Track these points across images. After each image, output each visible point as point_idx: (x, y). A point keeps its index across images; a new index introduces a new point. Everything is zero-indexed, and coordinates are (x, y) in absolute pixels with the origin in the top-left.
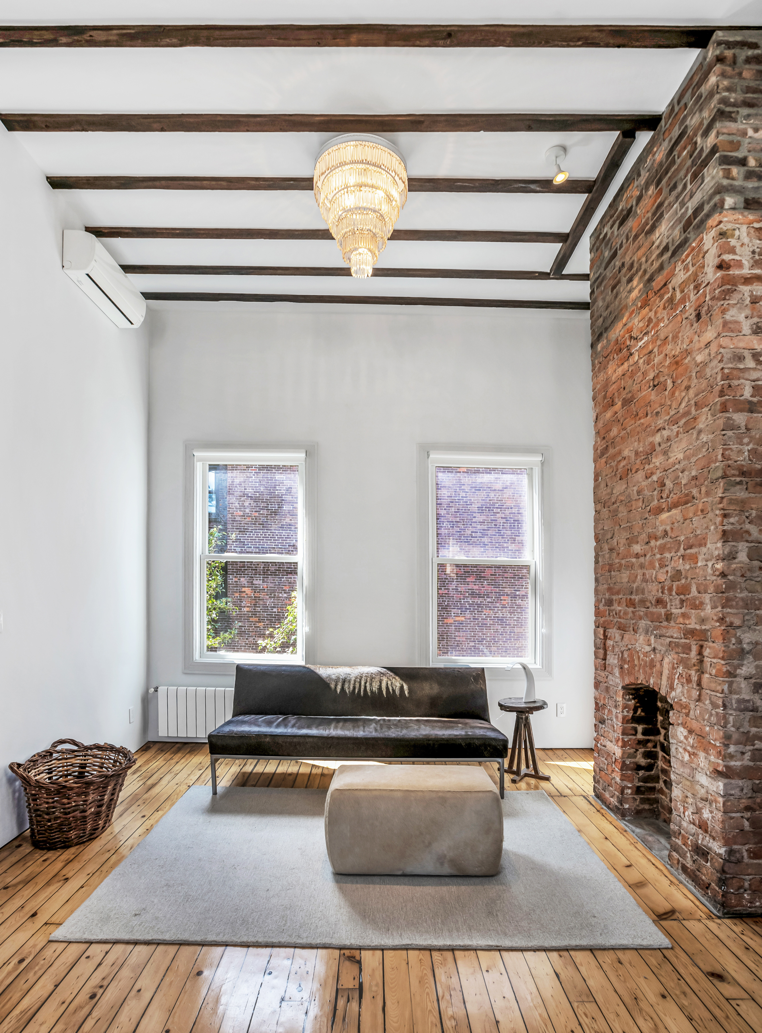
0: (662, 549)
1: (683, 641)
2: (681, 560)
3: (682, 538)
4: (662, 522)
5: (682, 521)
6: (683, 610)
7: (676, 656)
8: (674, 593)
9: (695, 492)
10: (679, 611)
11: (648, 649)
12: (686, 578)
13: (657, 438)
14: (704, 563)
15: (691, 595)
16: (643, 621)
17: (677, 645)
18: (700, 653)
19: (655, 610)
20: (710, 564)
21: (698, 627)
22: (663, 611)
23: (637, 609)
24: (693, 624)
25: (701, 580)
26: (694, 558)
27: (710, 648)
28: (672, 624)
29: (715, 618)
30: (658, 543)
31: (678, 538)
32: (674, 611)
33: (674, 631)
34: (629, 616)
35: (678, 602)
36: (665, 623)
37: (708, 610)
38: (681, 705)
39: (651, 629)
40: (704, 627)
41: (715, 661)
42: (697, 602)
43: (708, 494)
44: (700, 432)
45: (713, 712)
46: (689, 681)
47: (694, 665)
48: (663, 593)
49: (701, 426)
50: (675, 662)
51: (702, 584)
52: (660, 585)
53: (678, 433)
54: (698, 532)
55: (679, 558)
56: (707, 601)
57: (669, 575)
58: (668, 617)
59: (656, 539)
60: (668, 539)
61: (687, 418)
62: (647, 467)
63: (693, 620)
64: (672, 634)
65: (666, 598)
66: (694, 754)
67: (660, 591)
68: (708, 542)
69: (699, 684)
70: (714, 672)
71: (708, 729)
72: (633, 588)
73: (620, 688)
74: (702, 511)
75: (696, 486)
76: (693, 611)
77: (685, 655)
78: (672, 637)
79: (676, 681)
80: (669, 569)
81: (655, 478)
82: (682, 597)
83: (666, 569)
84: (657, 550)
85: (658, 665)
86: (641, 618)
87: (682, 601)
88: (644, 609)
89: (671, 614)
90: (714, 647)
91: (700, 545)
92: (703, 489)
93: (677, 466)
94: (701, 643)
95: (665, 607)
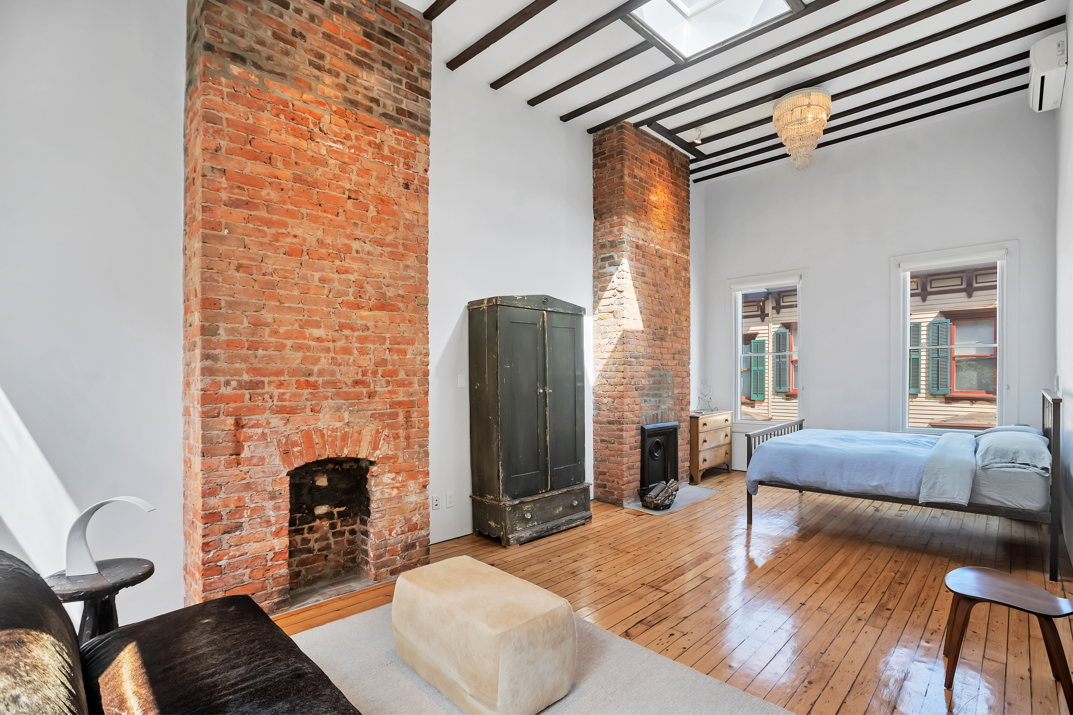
0: (363, 340)
1: (389, 410)
2: (387, 351)
3: (388, 335)
4: (362, 318)
5: (388, 322)
6: (390, 388)
7: (381, 423)
8: (379, 376)
9: (401, 305)
10: (386, 389)
11: (338, 424)
12: (394, 365)
13: (355, 245)
14: (413, 356)
15: (399, 377)
16: (330, 401)
17: (383, 415)
18: (408, 417)
19: (352, 390)
20: (419, 358)
21: (406, 399)
22: (364, 390)
23: (321, 390)
24: (401, 397)
25: (409, 367)
26: (404, 353)
27: (417, 411)
28: (376, 399)
29: (422, 392)
30: (356, 334)
31: (384, 335)
32: (377, 389)
33: (378, 405)
34: (304, 398)
35: (383, 382)
36: (366, 400)
37: (416, 386)
38: (388, 457)
39: (344, 407)
40: (411, 399)
41: (422, 419)
42: (406, 382)
43: (414, 311)
44: (407, 267)
45: (421, 451)
46: (396, 437)
47: (402, 426)
48: (364, 375)
49: (408, 263)
50: (380, 428)
51: (411, 370)
52: (360, 370)
53: (381, 255)
54: (406, 335)
55: (385, 350)
56: (416, 382)
57: (373, 361)
58: (371, 395)
59: (353, 329)
60: (369, 333)
61: (394, 250)
62: (337, 262)
63: (401, 394)
64: (375, 407)
65: (369, 378)
66: (403, 486)
67: (360, 374)
68: (417, 343)
69: (408, 438)
70: (422, 425)
71: (417, 463)
72: (313, 370)
73: (284, 474)
74: (409, 321)
75: (402, 302)
76: (401, 389)
77: (391, 421)
78: (375, 410)
79: (382, 442)
80: (371, 356)
81: (352, 277)
82: (389, 379)
83: (369, 356)
84: (354, 340)
85: (356, 435)
86: (326, 398)
87: (388, 382)
88: (334, 390)
89: (376, 392)
90: (421, 410)
91: (409, 344)
92: (410, 307)
93: (381, 279)
94: (408, 409)
95: (369, 386)
